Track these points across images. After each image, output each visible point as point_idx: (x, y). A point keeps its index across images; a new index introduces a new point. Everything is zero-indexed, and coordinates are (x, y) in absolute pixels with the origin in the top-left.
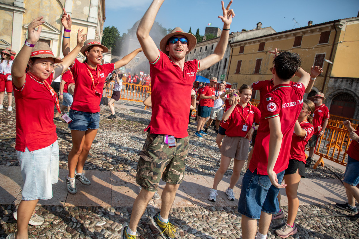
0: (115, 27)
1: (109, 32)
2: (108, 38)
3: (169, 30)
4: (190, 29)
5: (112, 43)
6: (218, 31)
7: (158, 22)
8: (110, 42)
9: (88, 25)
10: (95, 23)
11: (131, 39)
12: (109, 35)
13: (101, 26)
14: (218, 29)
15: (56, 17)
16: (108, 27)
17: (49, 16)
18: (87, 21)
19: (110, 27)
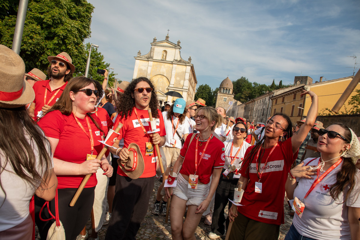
0: (208, 85)
1: (203, 89)
2: (201, 94)
3: (254, 84)
4: (274, 81)
5: (204, 98)
6: (308, 79)
7: (245, 78)
8: (203, 97)
9: (183, 91)
10: (187, 89)
11: (218, 94)
12: (203, 91)
13: (193, 88)
14: (308, 77)
15: (165, 87)
16: (202, 85)
17: (162, 87)
18: (182, 89)
19: (204, 85)
